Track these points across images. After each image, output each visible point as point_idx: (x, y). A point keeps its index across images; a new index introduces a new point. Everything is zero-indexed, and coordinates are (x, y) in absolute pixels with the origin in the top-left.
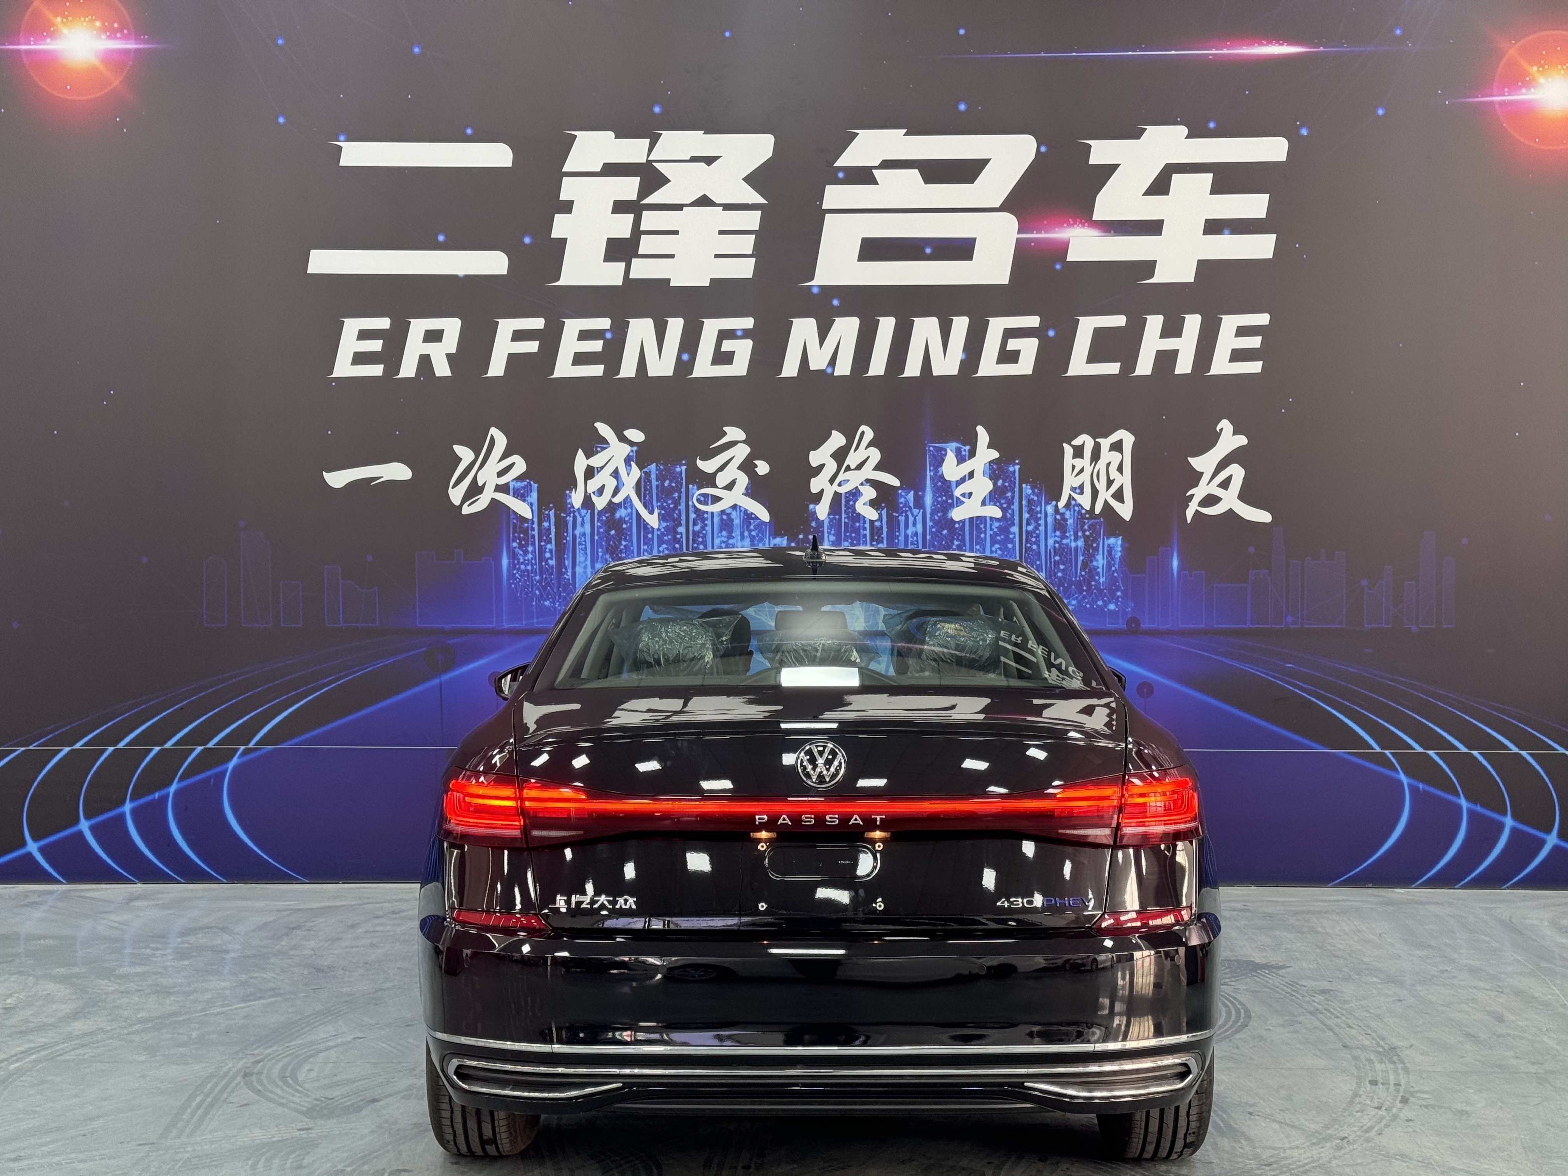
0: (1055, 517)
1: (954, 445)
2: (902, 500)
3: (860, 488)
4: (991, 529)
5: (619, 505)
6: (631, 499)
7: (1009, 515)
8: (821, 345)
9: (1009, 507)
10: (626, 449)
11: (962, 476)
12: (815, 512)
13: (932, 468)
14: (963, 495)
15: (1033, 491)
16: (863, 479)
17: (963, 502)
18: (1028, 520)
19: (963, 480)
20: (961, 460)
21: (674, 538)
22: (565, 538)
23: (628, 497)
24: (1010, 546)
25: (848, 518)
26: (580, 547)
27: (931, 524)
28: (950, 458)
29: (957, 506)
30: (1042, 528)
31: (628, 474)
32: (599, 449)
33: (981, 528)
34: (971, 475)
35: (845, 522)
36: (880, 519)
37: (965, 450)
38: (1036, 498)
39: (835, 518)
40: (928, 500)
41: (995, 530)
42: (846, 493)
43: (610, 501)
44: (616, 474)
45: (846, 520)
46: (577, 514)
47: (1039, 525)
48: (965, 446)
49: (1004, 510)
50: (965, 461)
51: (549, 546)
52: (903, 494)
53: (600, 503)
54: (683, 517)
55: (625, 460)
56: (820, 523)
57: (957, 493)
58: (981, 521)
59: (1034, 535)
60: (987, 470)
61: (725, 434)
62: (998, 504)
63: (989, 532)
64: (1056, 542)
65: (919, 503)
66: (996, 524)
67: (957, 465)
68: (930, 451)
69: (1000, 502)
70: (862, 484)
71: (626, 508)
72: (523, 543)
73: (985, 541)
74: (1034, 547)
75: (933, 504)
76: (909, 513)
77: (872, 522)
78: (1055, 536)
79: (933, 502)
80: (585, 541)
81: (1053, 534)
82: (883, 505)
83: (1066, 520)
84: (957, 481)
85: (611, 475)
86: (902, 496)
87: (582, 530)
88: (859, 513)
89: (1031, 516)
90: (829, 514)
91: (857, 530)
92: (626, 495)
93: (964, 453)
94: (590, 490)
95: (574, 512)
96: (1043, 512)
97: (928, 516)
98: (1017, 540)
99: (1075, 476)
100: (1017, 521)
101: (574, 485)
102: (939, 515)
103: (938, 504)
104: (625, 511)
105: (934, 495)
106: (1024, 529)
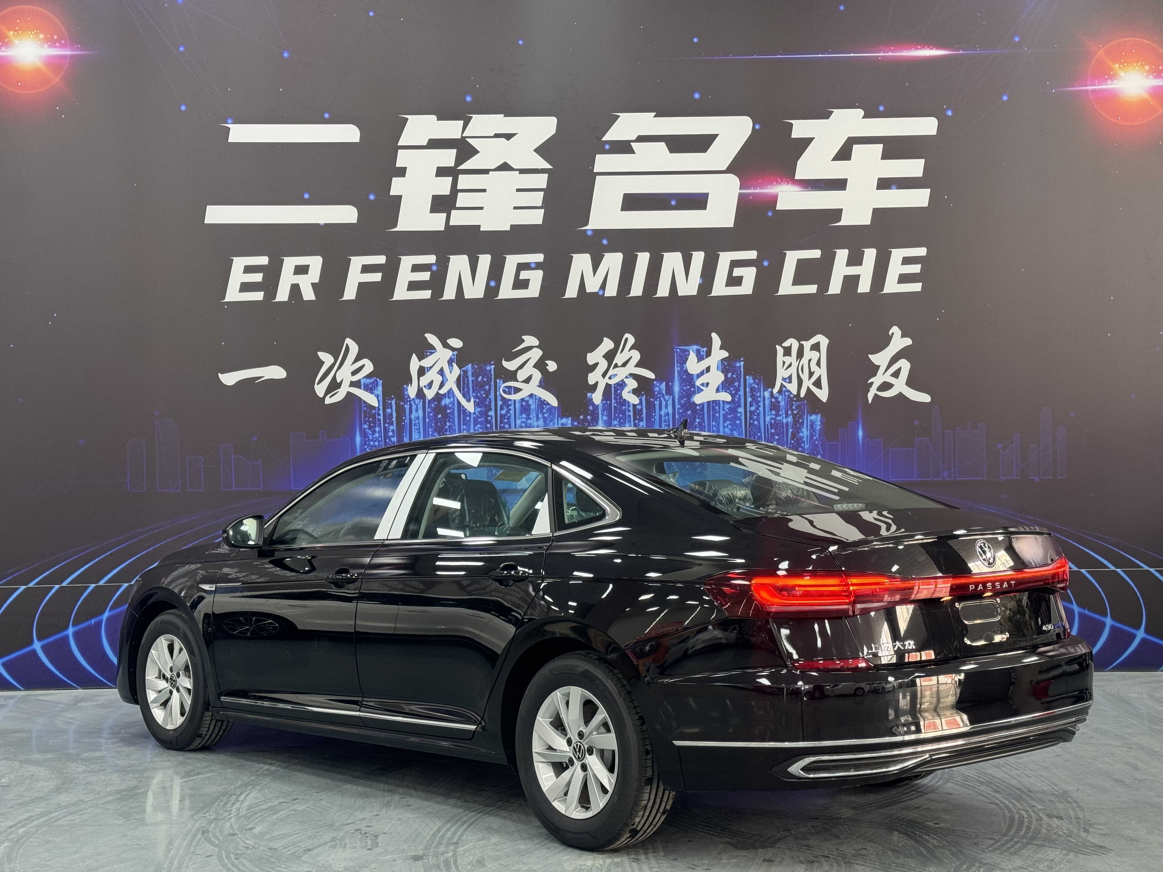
0: (771, 400)
1: (695, 347)
2: (657, 389)
3: (625, 380)
4: (724, 410)
5: (444, 395)
6: (453, 391)
7: (736, 399)
8: (594, 273)
9: (736, 393)
10: (449, 353)
11: (701, 370)
12: (592, 399)
13: (679, 365)
14: (703, 385)
15: (754, 381)
16: (627, 374)
17: (703, 390)
18: (751, 402)
19: (702, 374)
20: (700, 358)
21: (486, 420)
22: (404, 421)
23: (451, 390)
24: (738, 422)
25: (616, 403)
26: (415, 427)
27: (679, 406)
28: (692, 357)
29: (698, 393)
30: (761, 409)
31: (451, 372)
32: (428, 354)
33: (716, 410)
34: (708, 369)
36: (641, 403)
37: (703, 351)
38: (756, 386)
39: (607, 404)
40: (676, 388)
41: (727, 410)
42: (615, 384)
43: (438, 392)
44: (441, 372)
45: (615, 405)
46: (412, 402)
47: (759, 406)
48: (703, 348)
49: (733, 396)
50: (703, 359)
51: (391, 427)
52: (658, 384)
53: (430, 394)
54: (493, 404)
55: (448, 362)
56: (596, 407)
57: (698, 383)
58: (716, 403)
59: (756, 414)
60: (720, 366)
61: (523, 341)
62: (728, 391)
63: (722, 412)
64: (772, 419)
65: (669, 391)
66: (727, 406)
67: (697, 363)
68: (677, 352)
70: (627, 377)
71: (449, 398)
72: (372, 425)
73: (719, 419)
74: (756, 423)
75: (680, 392)
76: (662, 399)
77: (634, 406)
78: (771, 414)
79: (680, 390)
80: (419, 423)
81: (770, 413)
82: (643, 393)
83: (779, 402)
84: (697, 374)
85: (438, 373)
86: (657, 386)
87: (417, 415)
88: (625, 399)
89: (753, 399)
90: (602, 400)
91: (624, 412)
92: (450, 388)
93: (702, 353)
94: (422, 385)
95: (410, 401)
96: (762, 397)
97: (677, 401)
98: (743, 418)
99: (785, 370)
100: (742, 404)
101: (410, 381)
102: (685, 399)
103: (683, 391)
104: (449, 400)
105: (680, 385)
106: (748, 409)
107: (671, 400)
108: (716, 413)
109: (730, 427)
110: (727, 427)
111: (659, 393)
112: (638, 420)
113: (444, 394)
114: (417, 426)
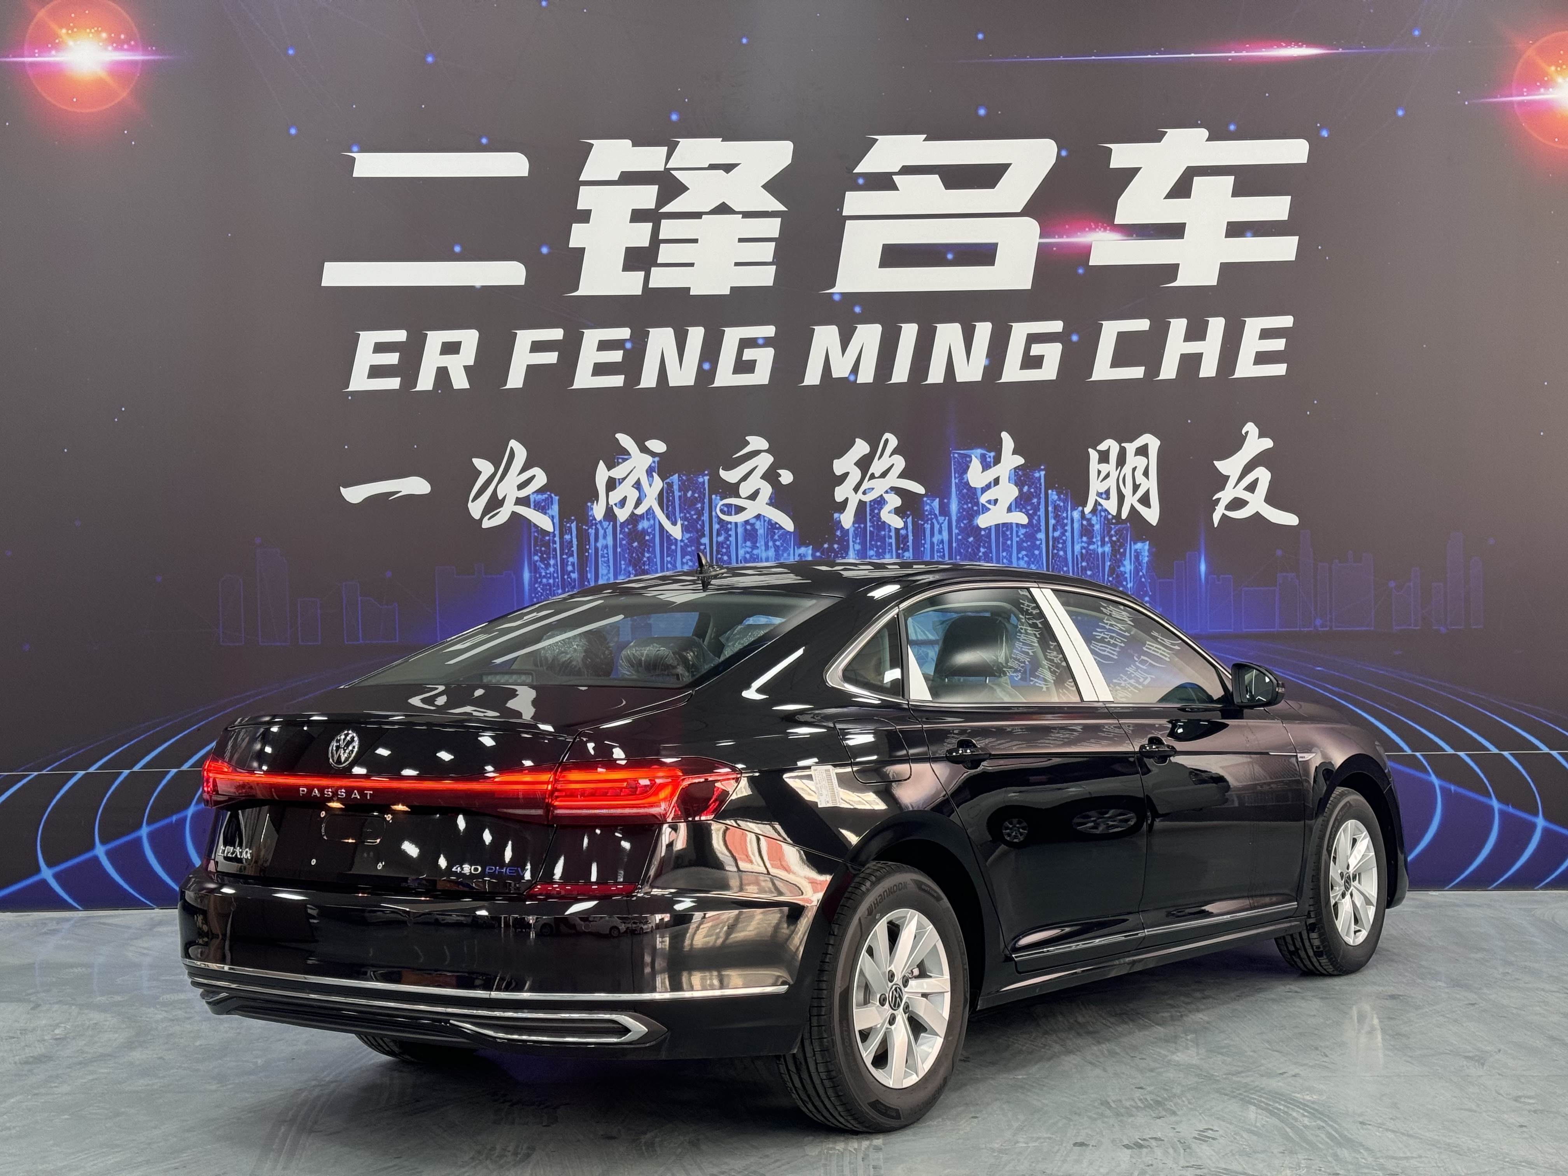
0: (1082, 523)
1: (979, 451)
2: (927, 508)
3: (886, 496)
4: (1018, 536)
5: (642, 517)
6: (653, 511)
7: (1035, 522)
8: (843, 352)
9: (1035, 513)
10: (648, 460)
11: (987, 482)
12: (840, 521)
13: (957, 475)
14: (989, 502)
15: (1059, 497)
16: (887, 487)
17: (989, 509)
18: (1054, 526)
19: (988, 487)
20: (986, 466)
21: (698, 549)
22: (587, 551)
23: (650, 509)
24: (1037, 552)
25: (873, 526)
26: (603, 559)
27: (957, 531)
28: (975, 465)
29: (983, 513)
30: (1068, 534)
31: (650, 485)
32: (620, 460)
33: (1007, 535)
34: (997, 481)
35: (870, 531)
36: (906, 527)
37: (990, 457)
38: (1062, 504)
39: (860, 527)
40: (954, 507)
41: (1022, 536)
42: (870, 501)
43: (633, 512)
44: (638, 485)
45: (872, 529)
46: (599, 526)
47: (1066, 531)
48: (990, 452)
49: (1030, 517)
50: (990, 467)
51: (571, 559)
52: (928, 501)
53: (622, 515)
54: (707, 528)
55: (647, 471)
56: (845, 532)
57: (983, 499)
58: (1007, 528)
59: (1061, 541)
60: (1013, 476)
61: (748, 443)
62: (1024, 510)
63: (1015, 539)
64: (1082, 548)
65: (944, 510)
66: (1023, 531)
67: (982, 472)
68: (955, 458)
69: (1026, 509)
70: (887, 492)
71: (648, 519)
72: (545, 556)
73: (1012, 548)
74: (1061, 553)
75: (959, 512)
76: (934, 521)
77: (897, 530)
78: (1082, 542)
79: (959, 509)
80: (607, 554)
81: (1080, 540)
82: (908, 513)
83: (1093, 525)
84: (983, 488)
85: (633, 486)
86: (927, 504)
87: (605, 543)
88: (884, 522)
89: (1058, 522)
90: (854, 523)
91: (883, 539)
92: (649, 507)
93: (989, 460)
94: (612, 502)
95: (596, 524)
96: (1069, 518)
97: (954, 524)
98: (1044, 546)
99: (1101, 482)
100: (1043, 527)
101: (596, 497)
102: (965, 522)
103: (963, 511)
104: (648, 523)
105: (959, 502)
106: (1051, 535)
107: (946, 522)
108: (1007, 540)
109: (1026, 559)
111: (930, 514)
112: (902, 549)
113: (641, 515)
114: (605, 558)
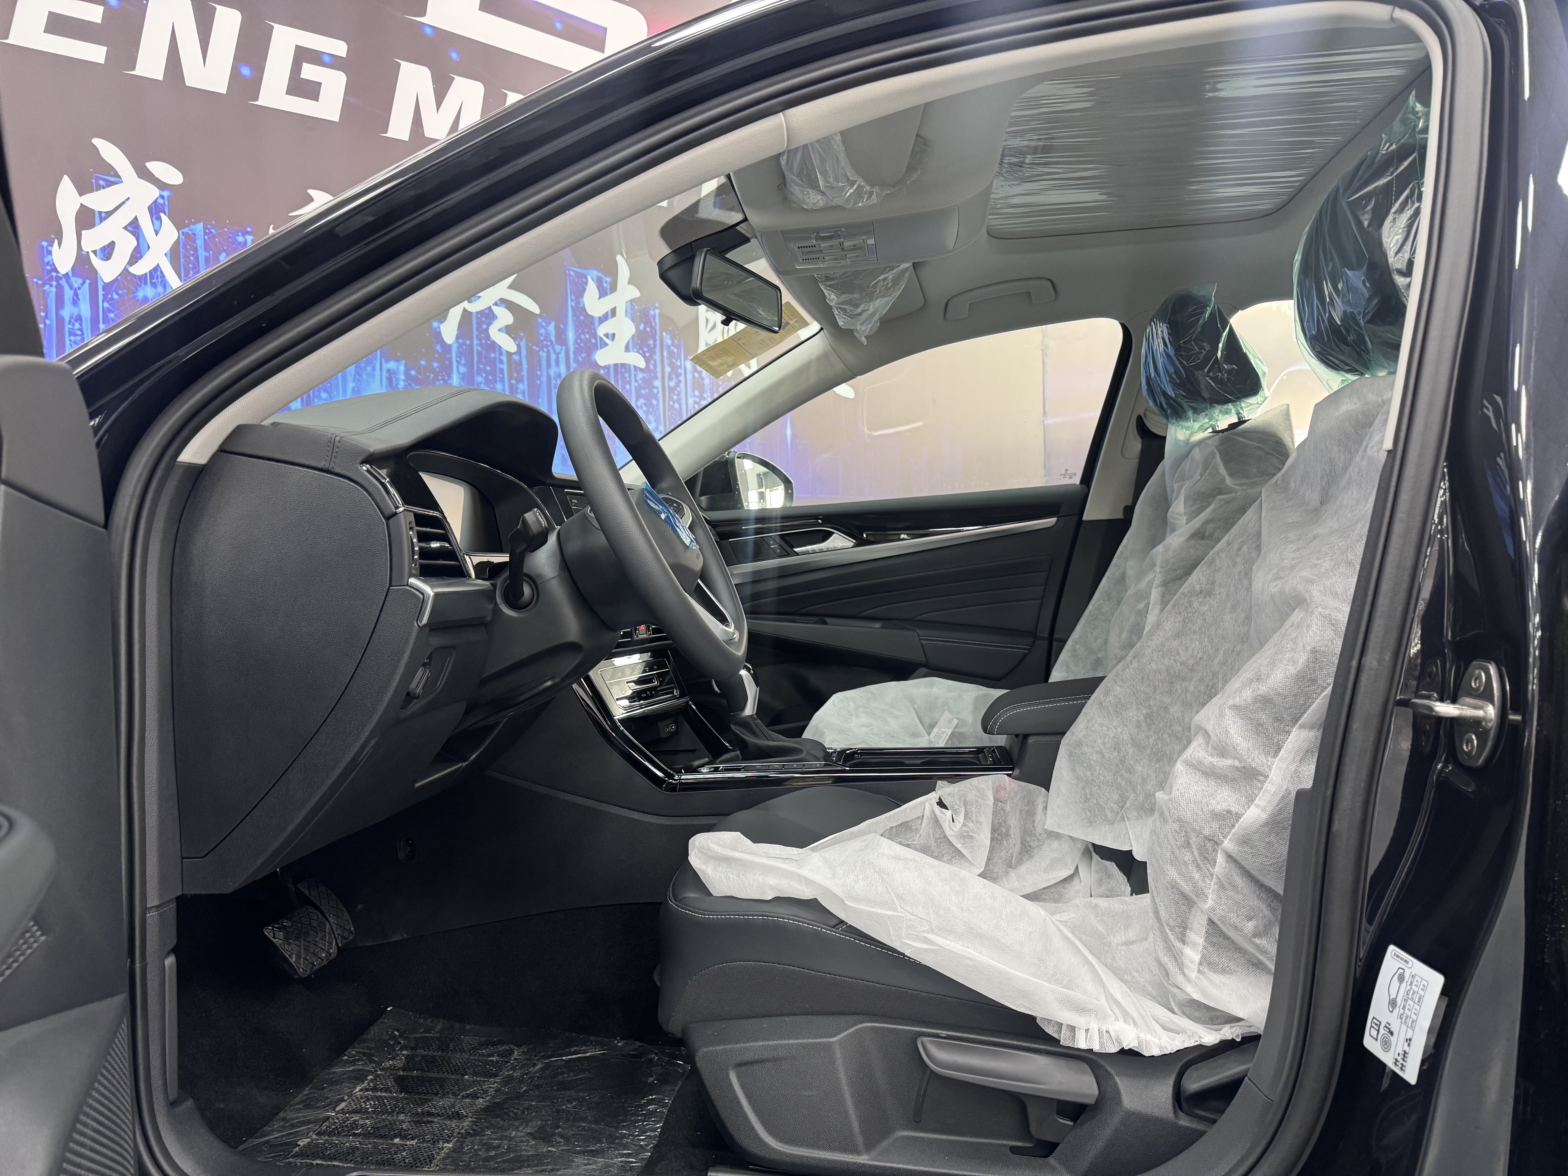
0: (694, 375)
1: (595, 273)
2: (542, 331)
3: (494, 308)
4: (636, 381)
5: (142, 279)
6: (162, 272)
7: (651, 366)
8: (438, 106)
9: (651, 357)
10: (153, 193)
11: (604, 312)
12: (440, 333)
13: (573, 297)
14: (607, 335)
15: (673, 342)
16: (496, 299)
17: (606, 344)
18: (670, 374)
19: (604, 318)
20: (603, 293)
23: (157, 268)
24: (654, 402)
25: (481, 345)
26: (72, 338)
27: (575, 365)
28: (592, 289)
29: (601, 348)
30: (682, 385)
31: (157, 233)
32: (102, 183)
33: (626, 378)
34: (614, 312)
35: (477, 350)
36: (519, 352)
37: (606, 282)
38: (675, 350)
39: (465, 344)
40: (571, 336)
41: (640, 382)
42: (477, 312)
43: (126, 269)
44: (134, 227)
45: (479, 348)
46: (63, 282)
47: (680, 381)
48: (606, 276)
49: (647, 360)
50: (607, 295)
52: (543, 324)
53: (108, 271)
55: (150, 209)
56: (447, 348)
57: (601, 331)
58: (625, 369)
59: (676, 393)
60: (629, 310)
61: (311, 200)
62: (641, 352)
63: (634, 384)
64: (695, 402)
65: (561, 338)
66: (640, 375)
67: (599, 299)
68: (570, 275)
69: (643, 350)
70: (496, 304)
71: (154, 285)
73: (631, 393)
74: (677, 406)
75: (576, 342)
76: (550, 348)
77: (509, 354)
78: (695, 396)
79: (576, 340)
80: (81, 330)
81: (692, 394)
82: (522, 334)
83: (703, 379)
84: (600, 318)
85: (125, 228)
86: (543, 327)
87: (75, 311)
88: (494, 342)
89: (673, 370)
90: (458, 337)
91: (493, 363)
92: (155, 265)
93: (605, 285)
94: (87, 247)
95: (58, 279)
96: (683, 367)
97: (572, 356)
98: (660, 396)
99: (710, 331)
100: (659, 375)
101: (59, 235)
102: (583, 355)
103: (581, 342)
104: (154, 291)
105: (576, 331)
106: (667, 384)
107: (563, 353)
108: (626, 384)
109: (645, 408)
110: (641, 407)
111: (545, 340)
112: (516, 378)
113: (140, 277)
114: (75, 335)
